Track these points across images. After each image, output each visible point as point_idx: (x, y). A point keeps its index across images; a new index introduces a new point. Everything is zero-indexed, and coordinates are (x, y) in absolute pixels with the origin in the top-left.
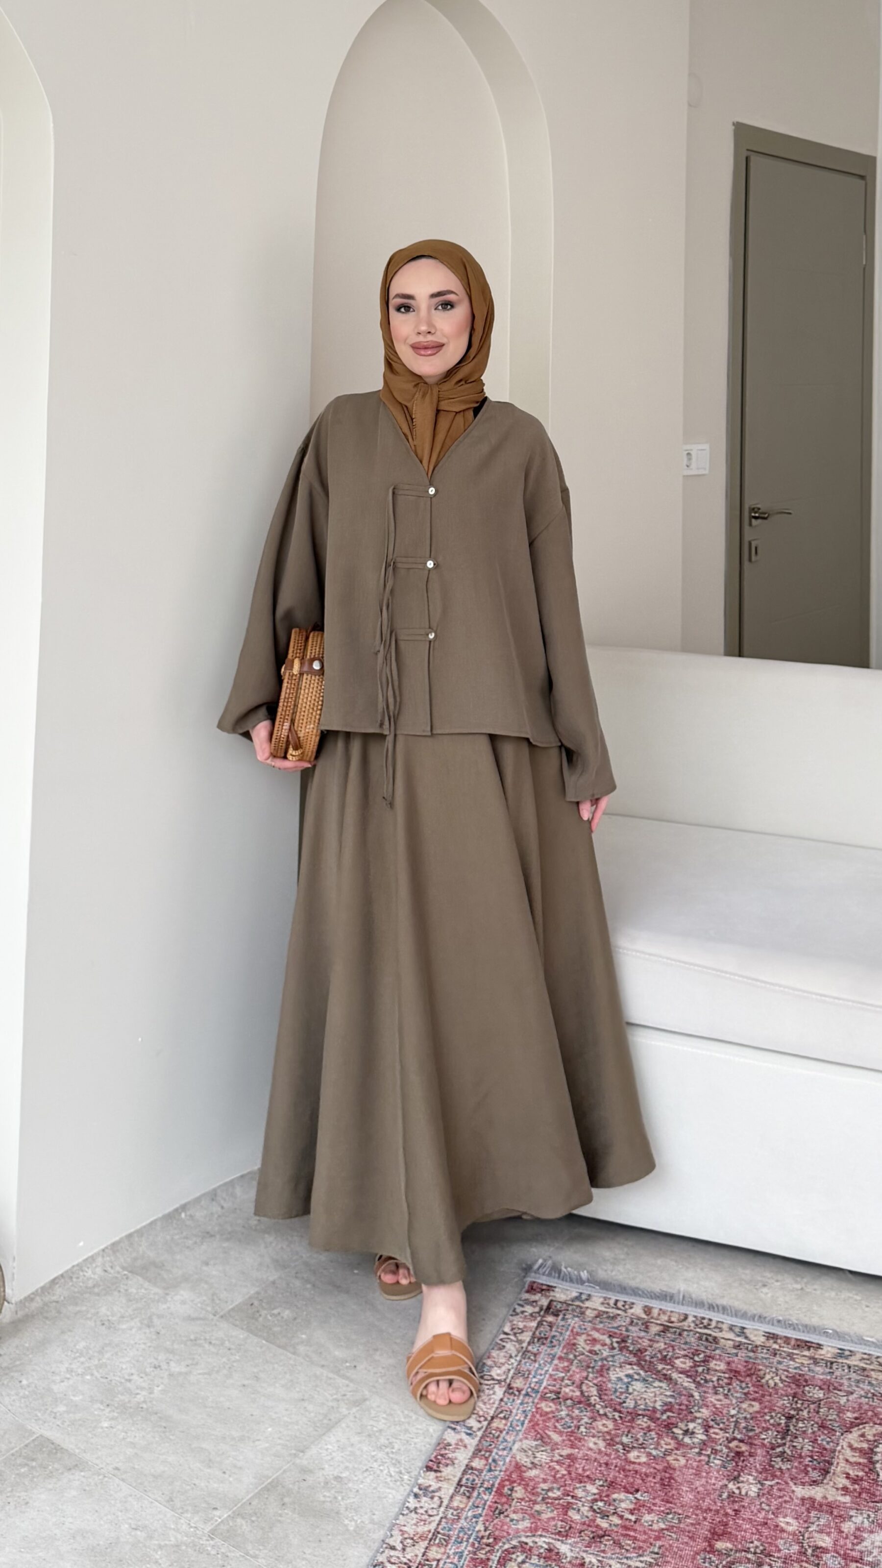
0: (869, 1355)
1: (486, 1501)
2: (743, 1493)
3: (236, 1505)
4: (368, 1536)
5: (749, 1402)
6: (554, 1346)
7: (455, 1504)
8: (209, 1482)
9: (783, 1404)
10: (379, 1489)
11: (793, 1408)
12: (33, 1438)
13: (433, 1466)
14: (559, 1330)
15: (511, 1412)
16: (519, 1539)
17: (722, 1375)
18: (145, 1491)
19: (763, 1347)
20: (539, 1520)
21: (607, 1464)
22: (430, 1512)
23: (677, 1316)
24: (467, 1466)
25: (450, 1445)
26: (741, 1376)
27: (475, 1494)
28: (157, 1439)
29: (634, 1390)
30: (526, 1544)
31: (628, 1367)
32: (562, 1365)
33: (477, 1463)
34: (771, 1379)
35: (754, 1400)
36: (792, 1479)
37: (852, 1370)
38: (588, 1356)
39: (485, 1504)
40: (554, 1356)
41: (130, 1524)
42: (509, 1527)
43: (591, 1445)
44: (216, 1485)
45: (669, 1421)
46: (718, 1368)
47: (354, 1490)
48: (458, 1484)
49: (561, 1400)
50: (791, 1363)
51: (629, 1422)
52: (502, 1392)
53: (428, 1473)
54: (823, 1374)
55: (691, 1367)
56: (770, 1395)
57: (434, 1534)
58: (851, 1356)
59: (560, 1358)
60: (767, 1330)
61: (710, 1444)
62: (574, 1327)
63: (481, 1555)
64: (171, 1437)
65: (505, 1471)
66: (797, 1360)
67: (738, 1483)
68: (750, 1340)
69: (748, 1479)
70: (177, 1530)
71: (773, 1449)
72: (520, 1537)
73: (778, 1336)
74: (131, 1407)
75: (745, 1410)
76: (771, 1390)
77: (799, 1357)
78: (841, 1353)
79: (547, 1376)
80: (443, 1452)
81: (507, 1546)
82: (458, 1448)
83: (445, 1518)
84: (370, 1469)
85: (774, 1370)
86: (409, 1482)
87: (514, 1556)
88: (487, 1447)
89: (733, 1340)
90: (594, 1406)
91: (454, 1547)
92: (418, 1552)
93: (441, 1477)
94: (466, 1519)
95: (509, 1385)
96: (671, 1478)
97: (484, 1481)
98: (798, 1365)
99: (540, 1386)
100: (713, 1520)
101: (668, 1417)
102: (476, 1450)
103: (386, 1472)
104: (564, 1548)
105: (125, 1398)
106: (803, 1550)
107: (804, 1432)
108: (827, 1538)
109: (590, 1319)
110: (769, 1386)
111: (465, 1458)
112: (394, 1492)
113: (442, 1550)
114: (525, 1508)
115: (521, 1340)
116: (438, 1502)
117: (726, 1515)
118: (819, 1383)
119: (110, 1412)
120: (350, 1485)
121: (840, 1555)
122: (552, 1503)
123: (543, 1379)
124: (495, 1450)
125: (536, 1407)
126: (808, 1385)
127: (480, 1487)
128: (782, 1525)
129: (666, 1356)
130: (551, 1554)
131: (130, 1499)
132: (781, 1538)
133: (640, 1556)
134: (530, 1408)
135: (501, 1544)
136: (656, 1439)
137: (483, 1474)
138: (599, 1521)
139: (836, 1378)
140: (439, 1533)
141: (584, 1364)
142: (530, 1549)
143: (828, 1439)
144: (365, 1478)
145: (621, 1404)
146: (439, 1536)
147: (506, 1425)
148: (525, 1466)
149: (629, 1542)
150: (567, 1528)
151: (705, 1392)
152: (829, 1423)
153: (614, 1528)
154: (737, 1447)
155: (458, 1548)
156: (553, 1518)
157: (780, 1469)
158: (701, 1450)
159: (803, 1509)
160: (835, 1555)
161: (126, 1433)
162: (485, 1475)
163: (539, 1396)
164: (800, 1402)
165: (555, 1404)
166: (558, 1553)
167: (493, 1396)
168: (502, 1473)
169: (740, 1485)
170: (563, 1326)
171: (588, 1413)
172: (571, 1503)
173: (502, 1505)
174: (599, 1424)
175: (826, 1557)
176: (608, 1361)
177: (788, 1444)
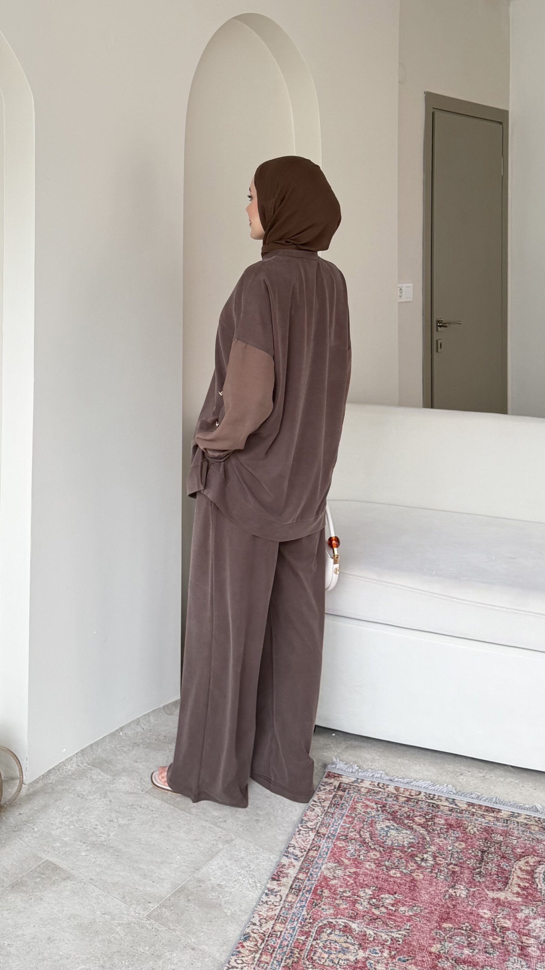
0: (529, 816)
1: (307, 898)
2: (458, 895)
3: (161, 901)
4: (238, 918)
5: (458, 843)
6: (343, 809)
7: (289, 899)
8: (145, 887)
9: (480, 844)
10: (243, 892)
11: (485, 846)
12: (43, 862)
13: (276, 878)
14: (346, 800)
15: (319, 847)
16: (327, 920)
17: (443, 826)
18: (109, 892)
19: (466, 811)
20: (339, 909)
21: (377, 878)
22: (275, 904)
23: (415, 792)
24: (295, 877)
25: (285, 866)
26: (454, 827)
27: (301, 894)
28: (114, 862)
29: (391, 835)
30: (332, 923)
31: (388, 821)
32: (348, 820)
33: (301, 876)
34: (471, 829)
35: (462, 841)
36: (486, 887)
37: (520, 825)
38: (363, 815)
39: (307, 900)
40: (344, 815)
41: (101, 911)
42: (321, 913)
43: (367, 867)
44: (149, 889)
45: (412, 853)
46: (440, 823)
47: (229, 892)
48: (291, 888)
49: (348, 840)
50: (483, 820)
51: (389, 853)
52: (314, 835)
53: (273, 882)
54: (503, 826)
55: (425, 822)
56: (472, 839)
57: (278, 916)
58: (519, 816)
59: (347, 816)
60: (468, 801)
61: (437, 866)
62: (355, 798)
63: (306, 929)
64: (122, 861)
65: (318, 881)
66: (487, 819)
67: (455, 889)
68: (458, 806)
69: (460, 887)
70: (128, 915)
71: (475, 870)
72: (328, 919)
73: (474, 804)
74: (97, 844)
75: (457, 847)
76: (472, 836)
77: (487, 816)
78: (513, 815)
79: (340, 826)
80: (281, 869)
81: (320, 924)
82: (290, 867)
83: (284, 907)
84: (238, 880)
85: (473, 824)
86: (260, 888)
87: (325, 930)
88: (307, 867)
89: (448, 807)
90: (368, 844)
91: (290, 924)
92: (269, 927)
93: (280, 884)
94: (296, 908)
95: (318, 831)
96: (415, 886)
97: (305, 886)
98: (487, 821)
99: (336, 833)
100: (441, 910)
101: (412, 850)
102: (301, 868)
103: (247, 881)
104: (354, 926)
105: (94, 839)
106: (495, 929)
107: (492, 860)
108: (508, 922)
109: (364, 794)
110: (470, 833)
111: (294, 873)
112: (252, 893)
113: (283, 926)
114: (330, 902)
115: (323, 806)
116: (280, 898)
117: (448, 907)
118: (500, 832)
119: (86, 846)
120: (227, 889)
121: (516, 932)
122: (346, 900)
123: (337, 829)
124: (311, 869)
125: (334, 844)
126: (494, 833)
127: (304, 890)
128: (482, 914)
129: (409, 816)
130: (346, 930)
131: (100, 897)
132: (481, 922)
133: (399, 931)
134: (331, 845)
135: (317, 923)
136: (405, 864)
137: (305, 882)
138: (373, 910)
139: (510, 829)
140: (281, 916)
141: (361, 820)
142: (334, 926)
143: (507, 864)
144: (235, 885)
145: (383, 843)
146: (281, 917)
147: (317, 854)
148: (329, 878)
149: (391, 923)
150: (355, 914)
151: (433, 837)
152: (507, 855)
153: (383, 915)
154: (453, 868)
155: (292, 924)
156: (347, 908)
157: (479, 881)
158: (432, 870)
159: (494, 905)
160: (513, 931)
161: (96, 858)
162: (306, 883)
163: (335, 838)
164: (489, 843)
165: (345, 842)
166: (350, 929)
167: (309, 837)
168: (316, 882)
169: (455, 890)
170: (348, 797)
171: (365, 848)
172: (357, 900)
173: (317, 900)
174: (372, 854)
175: (508, 933)
176: (375, 818)
177: (483, 867)
